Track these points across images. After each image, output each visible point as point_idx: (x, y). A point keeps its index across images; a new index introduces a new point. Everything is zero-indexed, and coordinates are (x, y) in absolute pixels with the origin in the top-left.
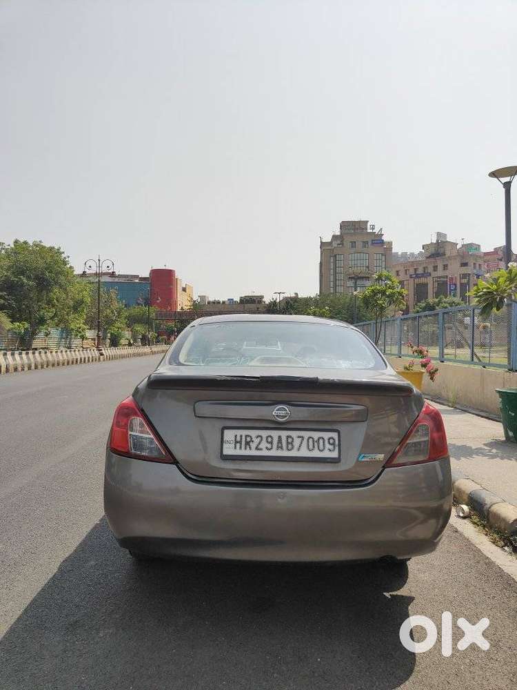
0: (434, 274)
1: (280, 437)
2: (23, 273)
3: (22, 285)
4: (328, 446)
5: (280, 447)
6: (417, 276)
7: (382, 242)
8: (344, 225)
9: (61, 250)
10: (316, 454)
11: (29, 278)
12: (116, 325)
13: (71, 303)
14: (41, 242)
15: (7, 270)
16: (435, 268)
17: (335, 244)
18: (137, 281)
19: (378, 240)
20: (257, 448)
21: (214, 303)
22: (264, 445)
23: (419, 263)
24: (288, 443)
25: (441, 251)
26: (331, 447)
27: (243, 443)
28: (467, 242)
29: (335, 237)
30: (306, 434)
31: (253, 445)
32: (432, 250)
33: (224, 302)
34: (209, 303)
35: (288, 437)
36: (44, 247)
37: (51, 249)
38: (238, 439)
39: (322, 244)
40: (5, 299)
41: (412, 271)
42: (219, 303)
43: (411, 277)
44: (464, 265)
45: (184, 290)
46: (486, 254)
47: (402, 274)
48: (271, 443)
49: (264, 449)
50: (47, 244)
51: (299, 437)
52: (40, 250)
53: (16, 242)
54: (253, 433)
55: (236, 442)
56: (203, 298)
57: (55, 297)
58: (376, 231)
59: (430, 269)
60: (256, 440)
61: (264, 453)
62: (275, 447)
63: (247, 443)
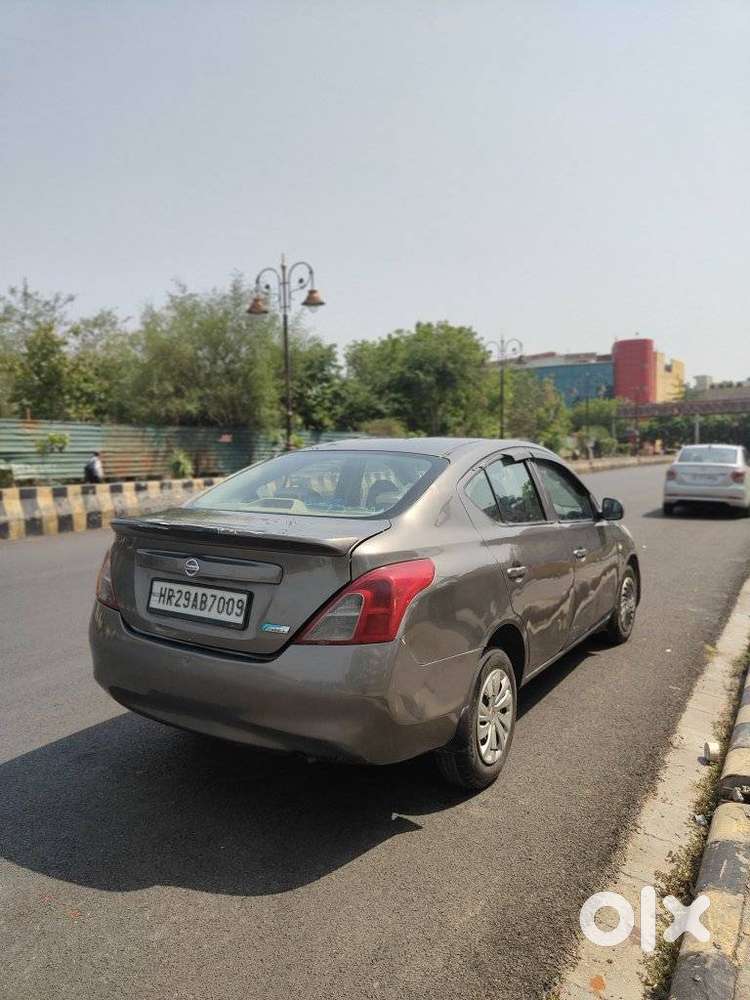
1: (196, 594)
2: (420, 367)
3: (419, 383)
4: (236, 610)
5: (195, 606)
9: (474, 330)
10: (224, 617)
11: (428, 373)
12: (552, 430)
13: (486, 402)
14: (446, 322)
15: (402, 365)
18: (593, 361)
20: (176, 605)
21: (721, 386)
22: (183, 601)
24: (202, 602)
26: (239, 611)
27: (167, 597)
30: (219, 593)
31: (174, 600)
33: (739, 385)
34: (712, 387)
35: (204, 595)
36: (451, 329)
37: (461, 330)
38: (163, 592)
40: (400, 403)
42: (730, 385)
45: (668, 369)
48: (188, 599)
49: (182, 606)
50: (455, 324)
51: (212, 596)
52: (447, 333)
53: (418, 325)
54: (176, 587)
55: (161, 595)
56: (701, 379)
57: (463, 395)
60: (177, 595)
61: (181, 610)
62: (191, 604)
63: (169, 598)
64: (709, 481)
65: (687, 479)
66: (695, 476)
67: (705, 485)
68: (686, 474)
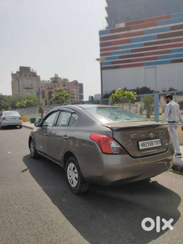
0: (55, 88)
1: (150, 142)
4: (159, 143)
5: (151, 145)
6: (49, 89)
7: (36, 76)
8: (21, 68)
10: (158, 145)
16: (55, 86)
17: (18, 75)
19: (34, 75)
23: (50, 84)
24: (152, 143)
25: (56, 81)
28: (65, 78)
29: (18, 72)
30: (155, 140)
31: (145, 145)
32: (53, 80)
35: (152, 142)
38: (142, 144)
39: (13, 75)
41: (47, 87)
43: (47, 89)
44: (64, 86)
46: (71, 83)
47: (43, 87)
48: (149, 144)
54: (145, 142)
58: (34, 71)
59: (53, 86)
60: (146, 144)
61: (148, 147)
62: (150, 145)
63: (144, 145)
64: (13, 120)
65: (8, 119)
66: (11, 119)
67: (14, 121)
68: (8, 118)
